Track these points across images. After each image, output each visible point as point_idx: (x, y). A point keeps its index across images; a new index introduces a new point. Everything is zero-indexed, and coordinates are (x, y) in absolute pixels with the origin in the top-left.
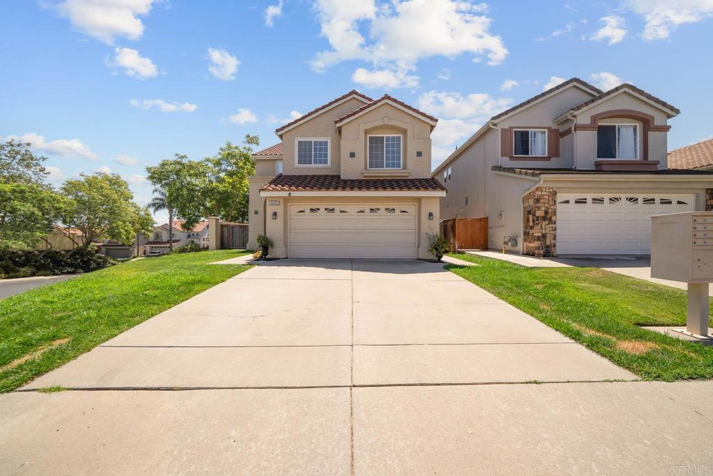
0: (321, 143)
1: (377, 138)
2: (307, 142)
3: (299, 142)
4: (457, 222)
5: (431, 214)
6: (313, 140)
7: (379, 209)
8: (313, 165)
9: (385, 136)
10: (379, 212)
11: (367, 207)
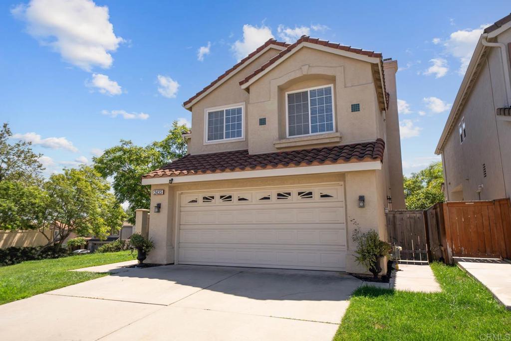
0: (233, 111)
1: (298, 94)
2: (218, 112)
3: (210, 114)
4: (445, 208)
5: (362, 199)
6: (224, 108)
7: (289, 194)
8: (225, 140)
9: (309, 90)
10: (290, 197)
11: (273, 191)
